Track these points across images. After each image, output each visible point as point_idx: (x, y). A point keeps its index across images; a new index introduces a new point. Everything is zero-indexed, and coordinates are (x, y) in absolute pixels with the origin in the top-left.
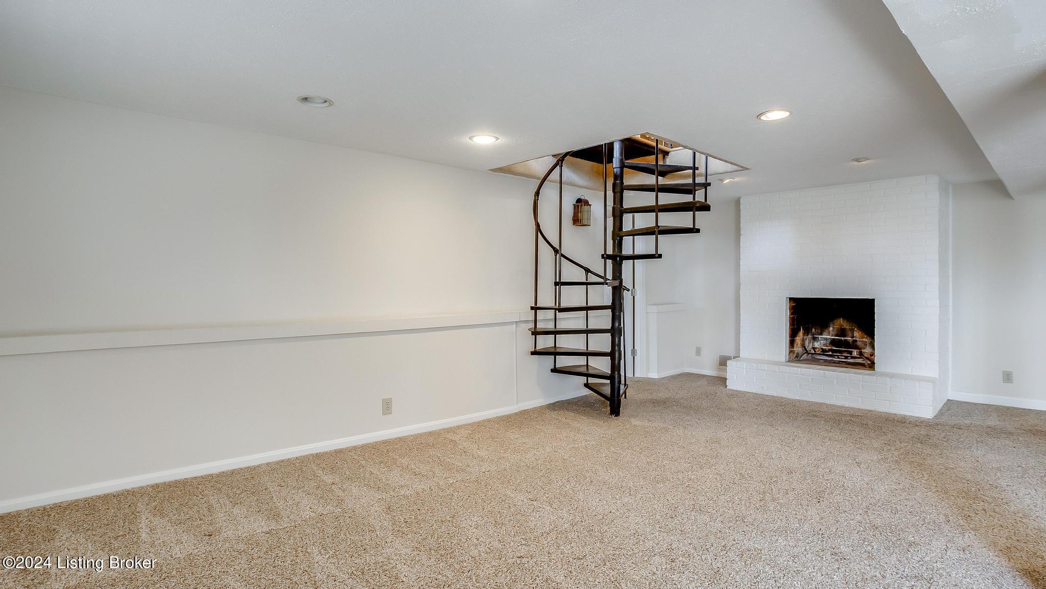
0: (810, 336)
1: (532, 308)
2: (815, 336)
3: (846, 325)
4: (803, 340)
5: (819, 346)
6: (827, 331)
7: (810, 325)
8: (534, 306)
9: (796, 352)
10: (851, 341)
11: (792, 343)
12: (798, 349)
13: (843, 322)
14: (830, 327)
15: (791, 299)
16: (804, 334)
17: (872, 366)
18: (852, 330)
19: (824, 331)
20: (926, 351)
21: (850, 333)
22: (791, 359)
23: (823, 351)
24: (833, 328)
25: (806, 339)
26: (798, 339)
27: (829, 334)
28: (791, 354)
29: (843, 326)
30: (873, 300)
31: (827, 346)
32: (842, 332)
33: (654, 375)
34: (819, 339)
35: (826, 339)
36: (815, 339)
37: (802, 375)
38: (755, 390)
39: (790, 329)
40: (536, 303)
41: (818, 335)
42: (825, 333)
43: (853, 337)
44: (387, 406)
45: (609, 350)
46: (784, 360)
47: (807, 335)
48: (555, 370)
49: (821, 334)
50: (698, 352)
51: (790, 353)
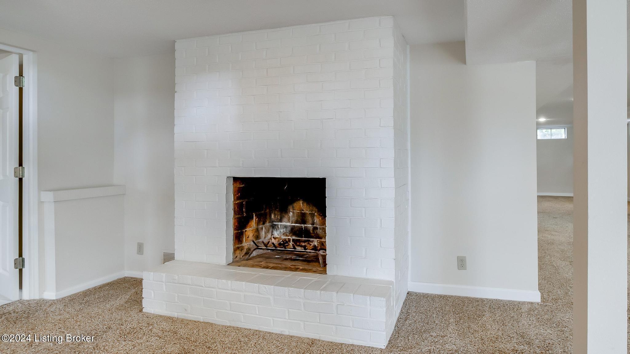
0: (268, 224)
2: (275, 223)
3: (307, 210)
4: (257, 231)
5: (278, 235)
6: (286, 216)
7: (268, 210)
9: (246, 247)
10: (311, 229)
11: (238, 237)
12: (246, 244)
13: (303, 205)
14: (290, 211)
15: (236, 179)
16: (258, 224)
17: (324, 269)
18: (313, 215)
19: (284, 217)
20: (381, 247)
21: (309, 219)
22: (237, 259)
24: (293, 213)
25: (262, 228)
26: (249, 232)
27: (289, 221)
28: (238, 252)
29: (303, 210)
30: (324, 180)
31: (287, 235)
32: (302, 218)
33: (51, 295)
34: (278, 228)
35: (286, 227)
36: (274, 227)
37: (232, 290)
38: (176, 314)
39: (235, 218)
41: (277, 222)
42: (285, 219)
43: (313, 224)
46: (223, 262)
47: (264, 224)
49: (281, 221)
50: (140, 248)
51: (235, 251)
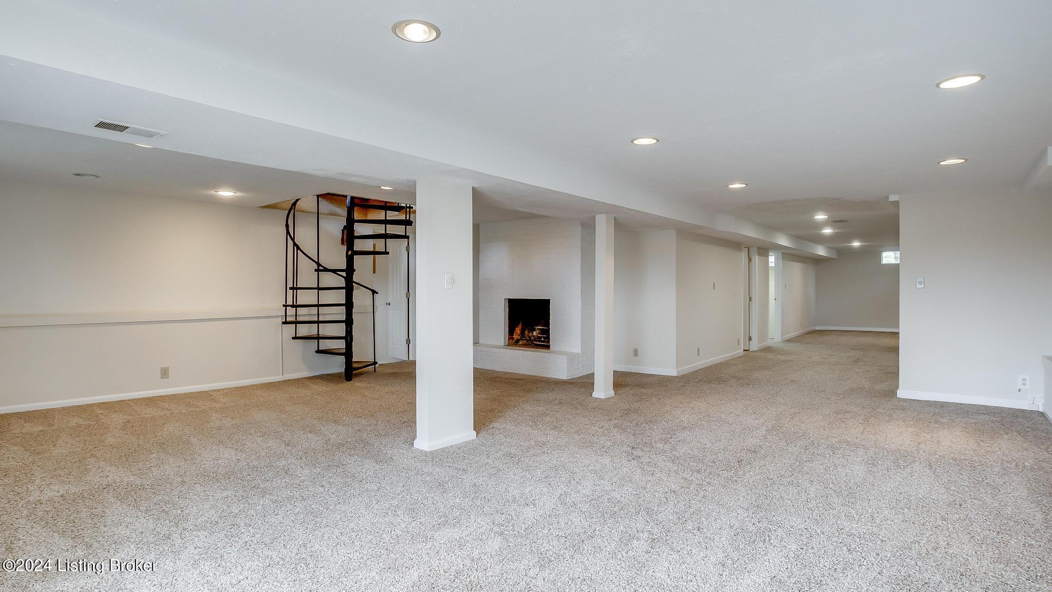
1: (284, 306)
4: (522, 330)
8: (285, 304)
11: (512, 332)
12: (516, 337)
15: (508, 300)
16: (523, 326)
17: (548, 347)
22: (511, 344)
23: (539, 337)
26: (518, 330)
28: (511, 340)
40: (286, 303)
44: (165, 373)
45: (344, 335)
46: (505, 344)
48: (319, 351)
51: (509, 339)
